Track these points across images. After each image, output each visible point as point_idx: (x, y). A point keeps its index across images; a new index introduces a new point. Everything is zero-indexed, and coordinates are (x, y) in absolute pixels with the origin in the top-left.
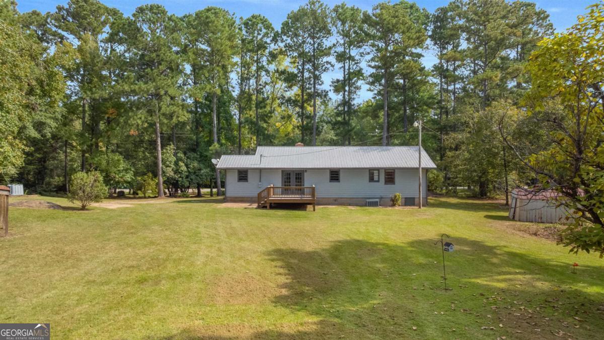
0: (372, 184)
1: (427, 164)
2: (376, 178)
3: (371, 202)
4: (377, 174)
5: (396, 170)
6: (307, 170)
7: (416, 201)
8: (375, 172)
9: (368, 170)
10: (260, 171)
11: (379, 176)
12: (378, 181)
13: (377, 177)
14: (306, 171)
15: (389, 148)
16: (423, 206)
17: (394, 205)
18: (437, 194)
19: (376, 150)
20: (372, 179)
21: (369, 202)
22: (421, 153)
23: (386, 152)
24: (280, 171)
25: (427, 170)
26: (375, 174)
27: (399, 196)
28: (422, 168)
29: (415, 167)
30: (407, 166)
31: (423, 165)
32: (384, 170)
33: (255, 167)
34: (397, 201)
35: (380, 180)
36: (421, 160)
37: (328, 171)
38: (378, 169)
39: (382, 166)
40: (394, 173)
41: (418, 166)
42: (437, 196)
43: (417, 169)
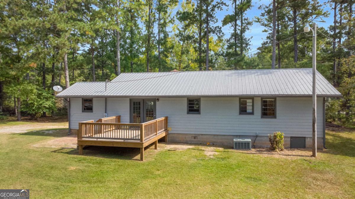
0: (244, 117)
1: (325, 90)
2: (249, 109)
3: (239, 143)
4: (251, 104)
5: (277, 98)
6: (160, 99)
7: (308, 142)
8: (248, 101)
9: (238, 99)
10: (106, 99)
11: (253, 106)
12: (252, 113)
13: (251, 108)
14: (158, 99)
15: (271, 71)
16: (320, 149)
17: (272, 149)
18: (333, 126)
19: (254, 73)
20: (243, 111)
21: (236, 143)
22: (316, 76)
23: (266, 76)
24: (128, 99)
25: (323, 98)
26: (248, 104)
27: (280, 136)
28: (318, 96)
29: (306, 93)
30: (294, 93)
31: (318, 92)
32: (260, 98)
33: (100, 94)
34: (277, 143)
35: (255, 112)
36: (317, 85)
37: (186, 99)
38: (252, 98)
39: (257, 93)
40: (275, 101)
41: (311, 93)
42: (334, 128)
43: (310, 97)
